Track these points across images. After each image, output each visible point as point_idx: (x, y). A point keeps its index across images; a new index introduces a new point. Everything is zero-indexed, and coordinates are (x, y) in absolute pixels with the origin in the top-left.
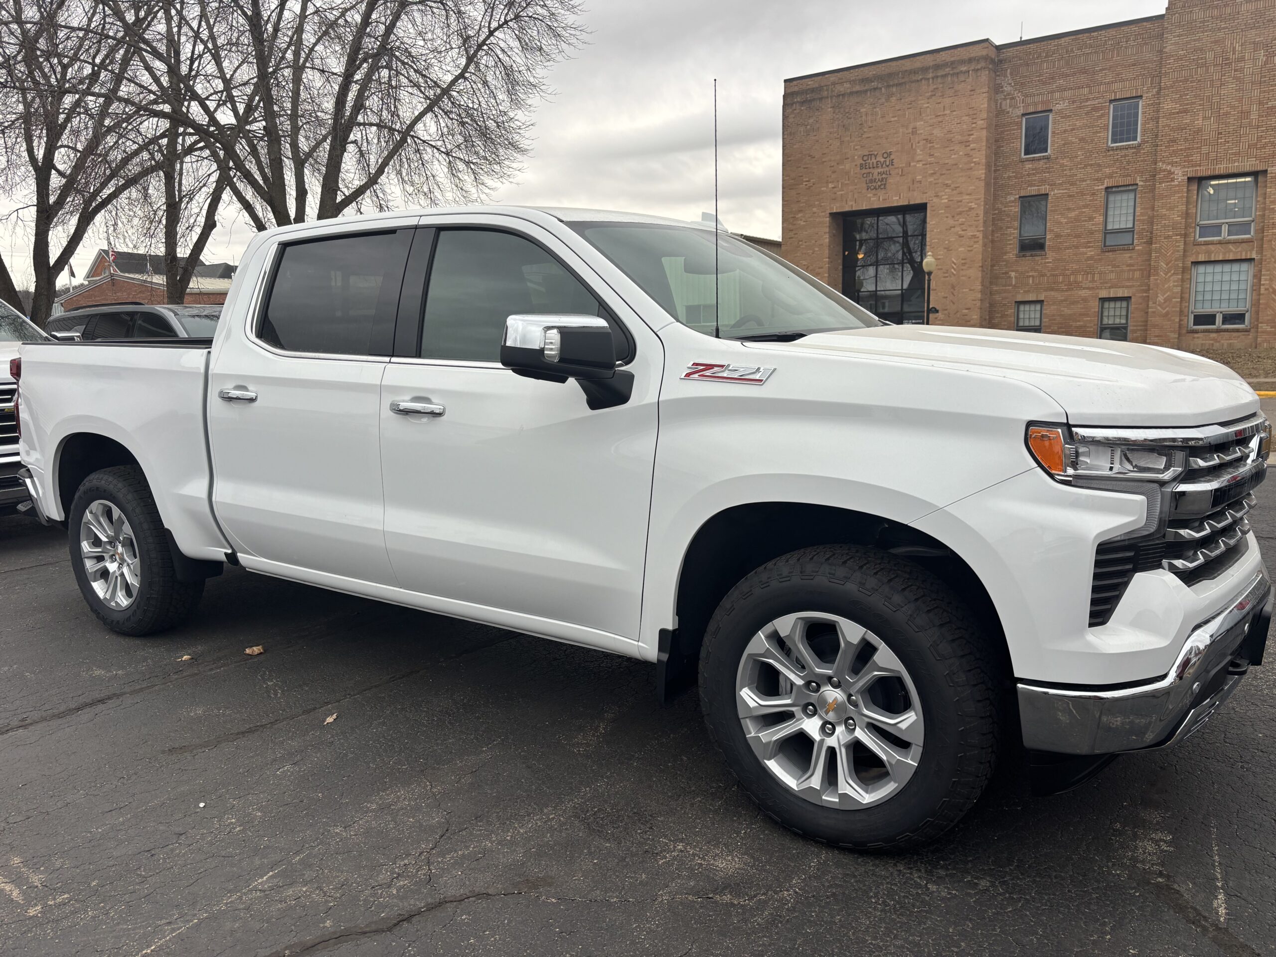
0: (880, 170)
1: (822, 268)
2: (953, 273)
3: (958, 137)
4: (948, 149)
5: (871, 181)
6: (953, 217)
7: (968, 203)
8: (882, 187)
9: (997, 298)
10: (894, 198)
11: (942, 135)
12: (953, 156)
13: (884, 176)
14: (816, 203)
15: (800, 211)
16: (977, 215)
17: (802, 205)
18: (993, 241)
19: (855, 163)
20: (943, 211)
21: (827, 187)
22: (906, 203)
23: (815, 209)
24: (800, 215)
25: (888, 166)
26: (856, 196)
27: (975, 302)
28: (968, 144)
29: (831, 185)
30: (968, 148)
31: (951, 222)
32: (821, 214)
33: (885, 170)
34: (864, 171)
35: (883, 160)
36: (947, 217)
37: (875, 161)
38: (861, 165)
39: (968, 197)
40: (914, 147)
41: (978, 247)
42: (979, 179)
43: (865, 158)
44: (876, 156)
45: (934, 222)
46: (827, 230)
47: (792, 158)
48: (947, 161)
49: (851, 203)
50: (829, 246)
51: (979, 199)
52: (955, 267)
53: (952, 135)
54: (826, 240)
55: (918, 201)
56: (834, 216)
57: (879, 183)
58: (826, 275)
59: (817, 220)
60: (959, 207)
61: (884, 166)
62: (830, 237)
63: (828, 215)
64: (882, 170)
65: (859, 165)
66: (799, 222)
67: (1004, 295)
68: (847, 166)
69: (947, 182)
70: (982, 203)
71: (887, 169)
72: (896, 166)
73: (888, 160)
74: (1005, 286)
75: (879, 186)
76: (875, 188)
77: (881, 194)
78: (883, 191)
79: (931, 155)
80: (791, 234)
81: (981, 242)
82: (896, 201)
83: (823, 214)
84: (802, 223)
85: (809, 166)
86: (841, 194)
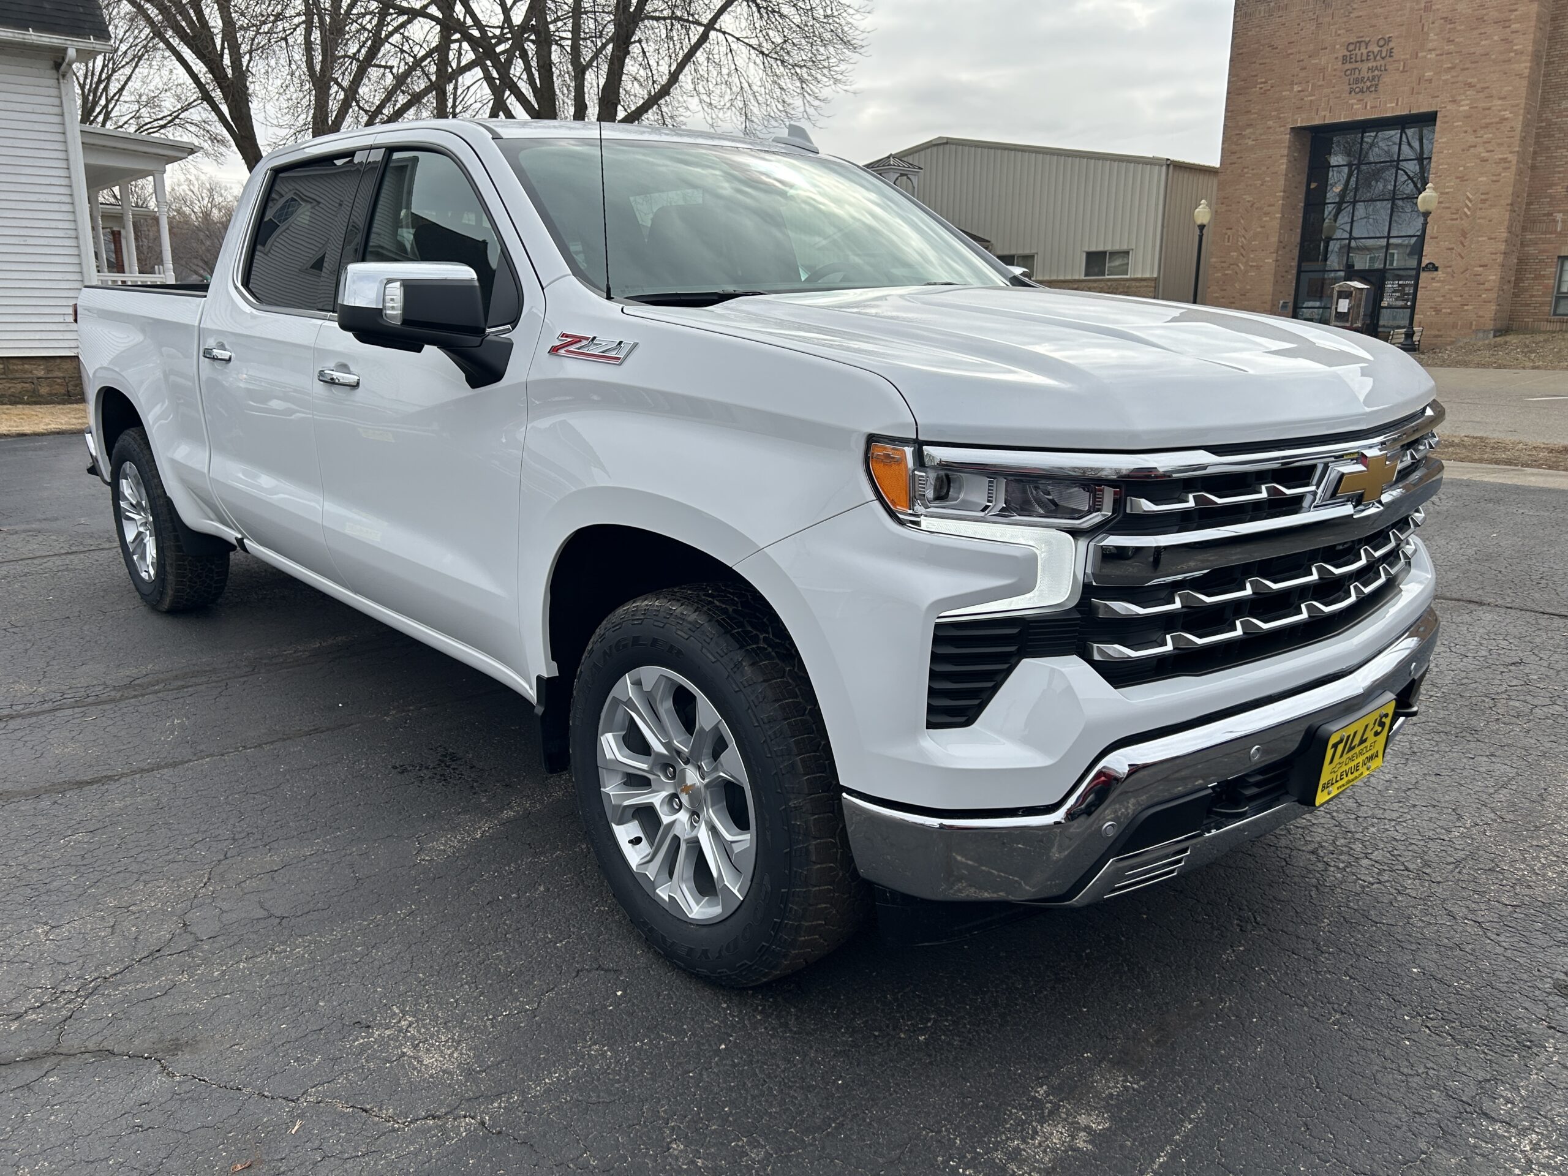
0: (1370, 65)
1: (1273, 205)
2: (1465, 213)
3: (1494, 14)
4: (1476, 32)
5: (1357, 81)
6: (1475, 131)
7: (1500, 111)
8: (1373, 89)
9: (1531, 250)
10: (1388, 105)
11: (1470, 11)
12: (1483, 43)
13: (1376, 72)
14: (1274, 114)
15: (1250, 125)
16: (1512, 129)
17: (1252, 116)
18: (1533, 168)
19: (1336, 55)
20: (1460, 123)
21: (1291, 90)
22: (1406, 112)
23: (1270, 123)
24: (1248, 131)
25: (1383, 58)
26: (1331, 103)
27: (1494, 256)
28: (1507, 24)
29: (1296, 88)
30: (1508, 30)
31: (1471, 139)
32: (1278, 130)
33: (1378, 64)
34: (1348, 66)
35: (1376, 49)
36: (1466, 132)
37: (1364, 51)
38: (1344, 58)
39: (1500, 102)
40: (1426, 29)
41: (1509, 176)
42: (1520, 76)
43: (1351, 47)
44: (1367, 44)
45: (1444, 140)
46: (1285, 152)
47: (1244, 50)
48: (1472, 50)
49: (1323, 113)
50: (1286, 175)
51: (1517, 105)
52: (1470, 205)
53: (1484, 12)
54: (1283, 165)
55: (1424, 109)
56: (1297, 131)
57: (1368, 84)
58: (1278, 215)
59: (1273, 138)
60: (1485, 117)
61: (1378, 58)
62: (1290, 161)
63: (1289, 131)
64: (1374, 64)
65: (1341, 58)
66: (1246, 141)
67: (1542, 247)
68: (1323, 60)
69: (1470, 80)
70: (1522, 111)
71: (1382, 62)
72: (1396, 56)
73: (1384, 50)
74: (1545, 233)
75: (1368, 88)
76: (1362, 91)
77: (1370, 99)
78: (1373, 95)
79: (1450, 41)
80: (1234, 158)
81: (1514, 168)
82: (1391, 109)
83: (1282, 129)
85: (1268, 61)
86: (1311, 101)
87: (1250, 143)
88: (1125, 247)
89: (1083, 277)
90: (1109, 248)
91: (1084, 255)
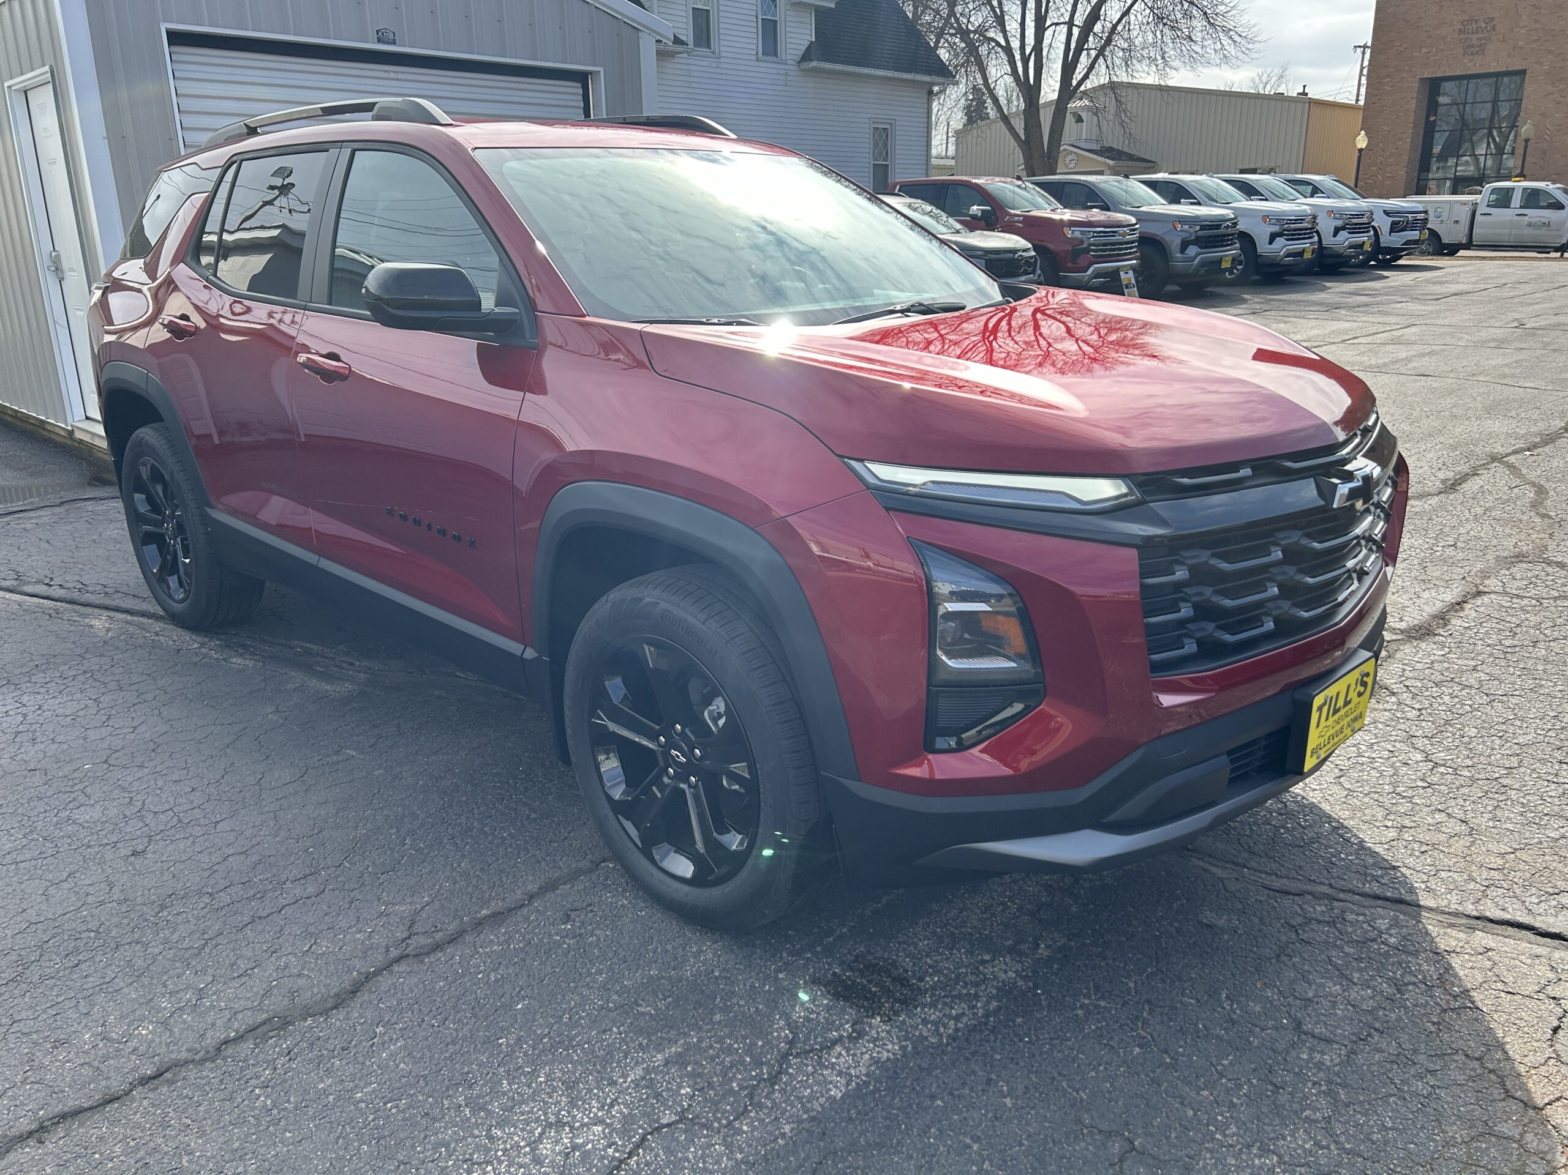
0: (1479, 36)
1: (1405, 133)
2: (1545, 138)
5: (1469, 47)
6: (1553, 83)
8: (1480, 52)
10: (1492, 64)
13: (1483, 41)
14: (1407, 68)
15: (1388, 76)
17: (1390, 70)
20: (1542, 78)
21: (1420, 52)
22: (1504, 69)
23: (1404, 75)
24: (1386, 80)
25: (1489, 31)
26: (1450, 62)
29: (1424, 50)
31: (1550, 89)
32: (1410, 80)
33: (1485, 35)
34: (1463, 36)
35: (1483, 25)
36: (1546, 84)
37: (1475, 26)
38: (1460, 30)
40: (1519, 12)
43: (1465, 23)
44: (1476, 21)
45: (1531, 88)
46: (1416, 95)
48: (1553, 28)
49: (1443, 69)
50: (1414, 112)
52: (1548, 132)
54: (1413, 104)
55: (1517, 67)
56: (1422, 80)
57: (1477, 49)
58: (1409, 140)
59: (1405, 85)
60: (1561, 73)
61: (1485, 31)
62: (1417, 102)
63: (1418, 81)
64: (1482, 35)
65: (1457, 31)
66: (1385, 87)
68: (1444, 31)
69: (1551, 48)
71: (1488, 34)
72: (1497, 31)
73: (1489, 25)
75: (1477, 52)
76: (1472, 54)
77: (1478, 60)
78: (1481, 57)
79: (1537, 21)
80: (1375, 99)
82: (1494, 67)
83: (1413, 79)
84: (1388, 88)
85: (1401, 31)
86: (1435, 60)
88: (1272, 164)
90: (1259, 165)
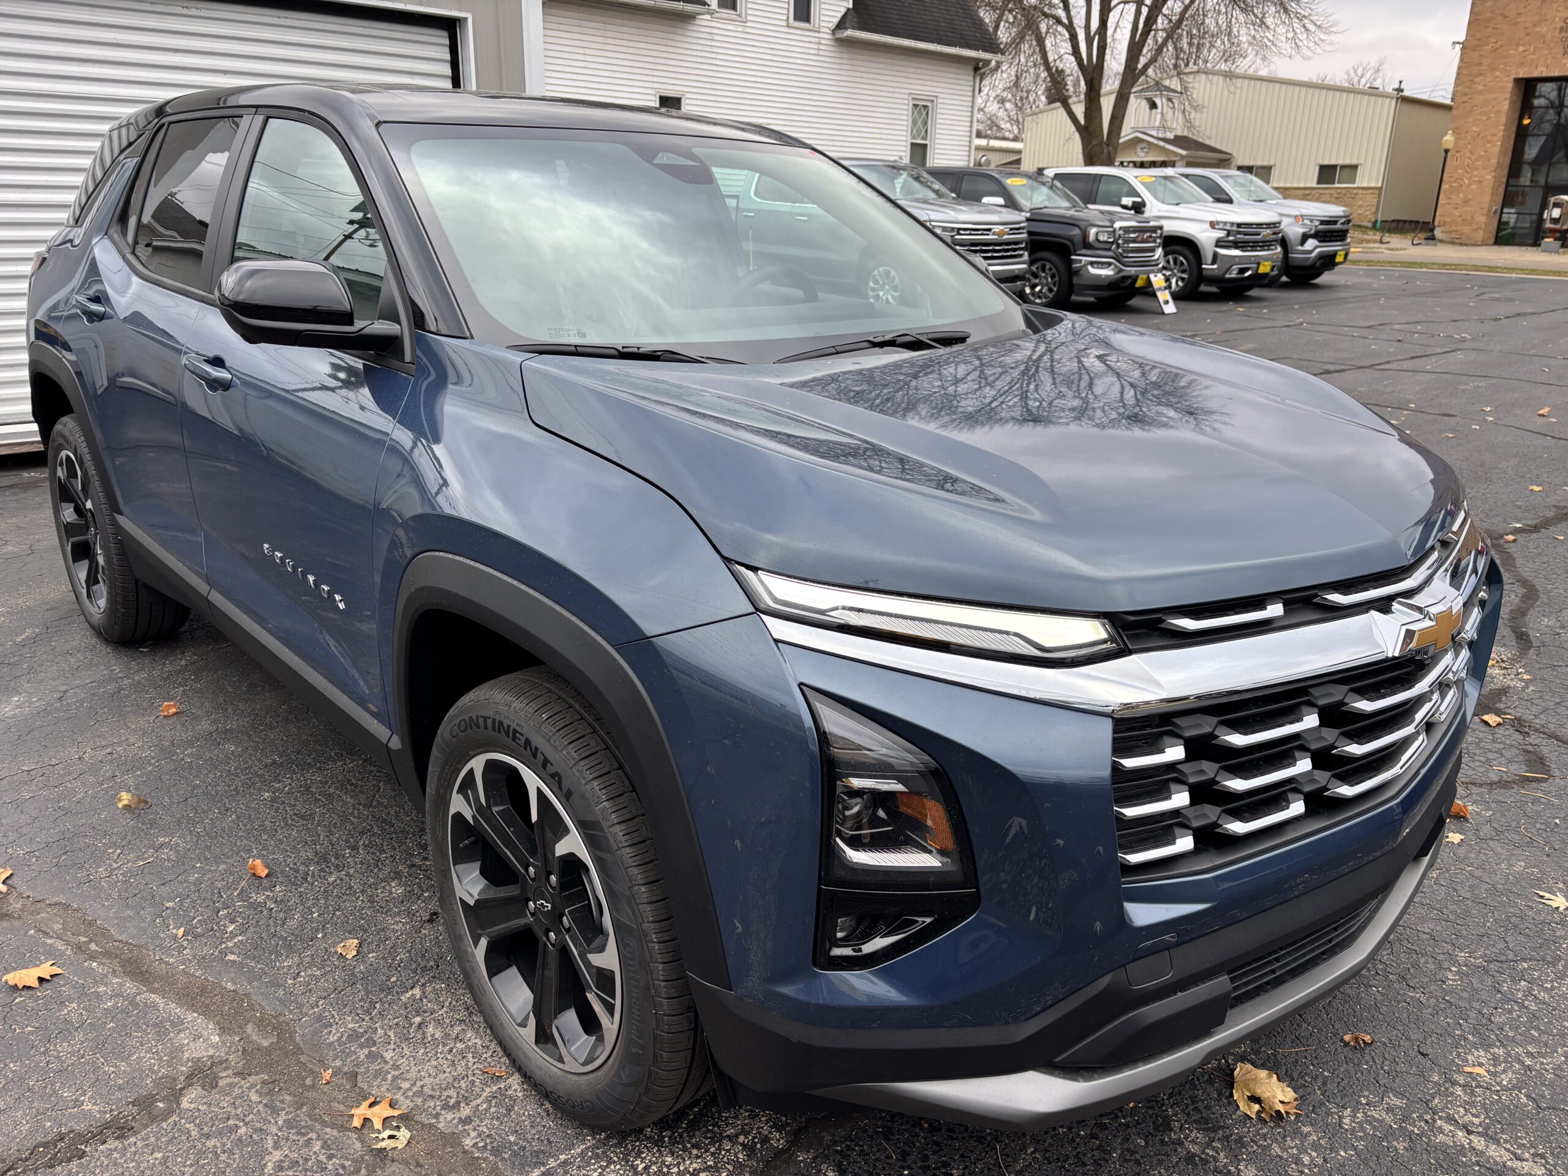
1: (1495, 135)
14: (1502, 66)
15: (1481, 74)
19: (1555, 26)
21: (1516, 50)
23: (1497, 74)
24: (1479, 79)
26: (1548, 61)
29: (1521, 49)
32: (1504, 79)
34: (1564, 34)
38: (1562, 28)
49: (1541, 69)
50: (1506, 113)
54: (1505, 106)
56: (1518, 81)
58: (1499, 143)
59: (1499, 85)
62: (1510, 103)
63: (1512, 80)
66: (1477, 86)
68: (1544, 29)
83: (1507, 79)
85: (1498, 26)
86: (1532, 59)
87: (1480, 87)
88: (1354, 162)
89: (1315, 185)
90: (1340, 162)
91: (1317, 168)
